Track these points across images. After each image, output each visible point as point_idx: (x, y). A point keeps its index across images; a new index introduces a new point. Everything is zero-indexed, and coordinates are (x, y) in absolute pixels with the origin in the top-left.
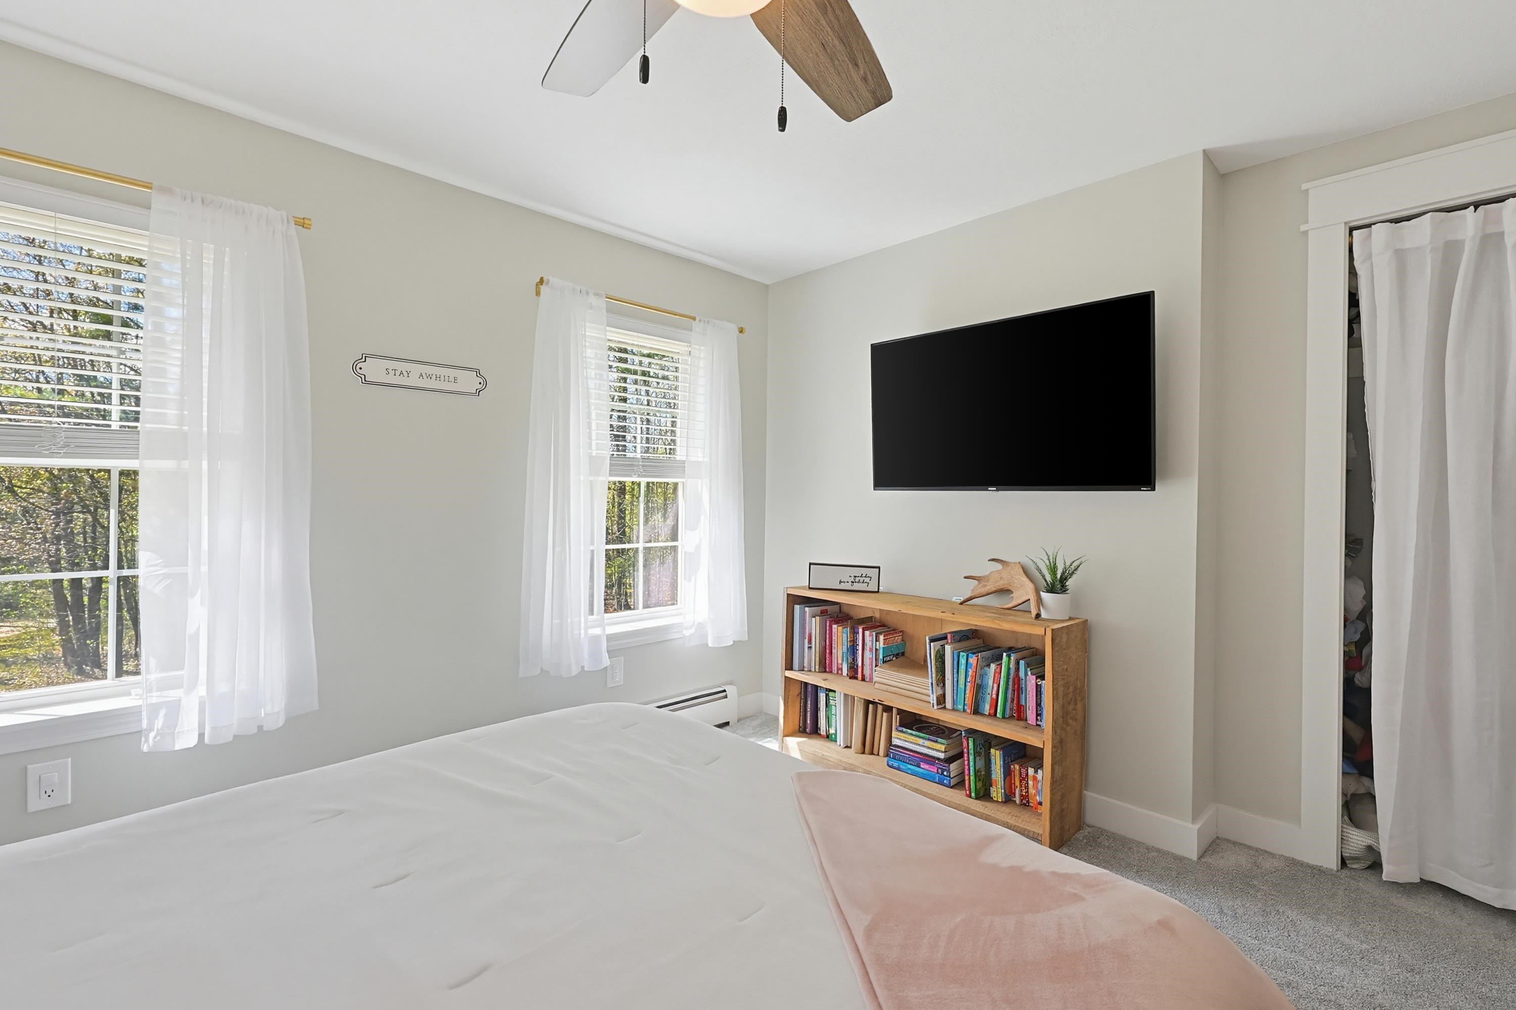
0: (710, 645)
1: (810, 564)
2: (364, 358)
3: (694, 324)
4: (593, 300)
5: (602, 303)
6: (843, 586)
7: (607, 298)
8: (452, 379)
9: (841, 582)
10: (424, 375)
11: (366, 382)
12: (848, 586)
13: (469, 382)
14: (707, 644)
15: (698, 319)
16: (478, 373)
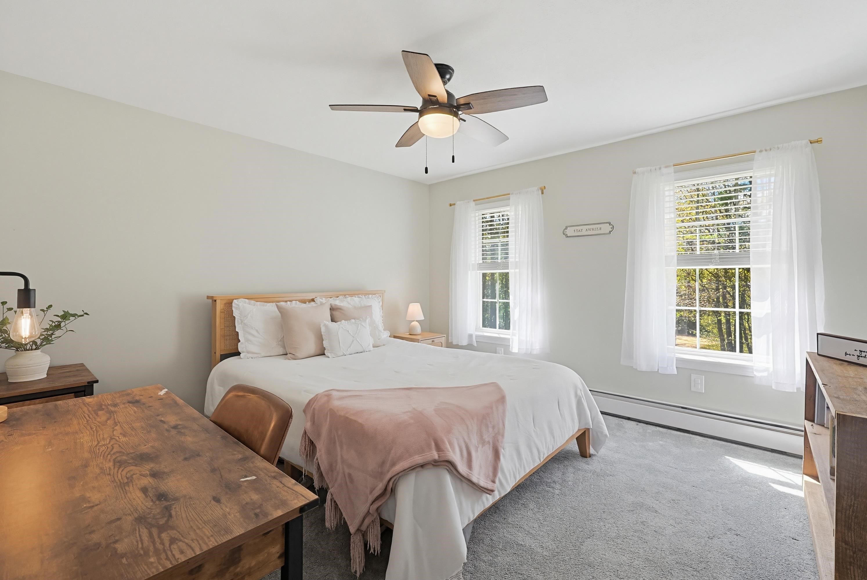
0: (773, 388)
1: (818, 334)
2: (566, 228)
3: (756, 155)
4: (664, 171)
5: (672, 169)
6: (848, 358)
7: (674, 166)
8: (599, 229)
9: (846, 354)
10: (587, 230)
11: (567, 237)
12: (854, 359)
13: (606, 228)
14: (772, 387)
15: (758, 150)
16: (610, 223)
